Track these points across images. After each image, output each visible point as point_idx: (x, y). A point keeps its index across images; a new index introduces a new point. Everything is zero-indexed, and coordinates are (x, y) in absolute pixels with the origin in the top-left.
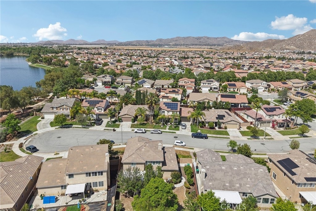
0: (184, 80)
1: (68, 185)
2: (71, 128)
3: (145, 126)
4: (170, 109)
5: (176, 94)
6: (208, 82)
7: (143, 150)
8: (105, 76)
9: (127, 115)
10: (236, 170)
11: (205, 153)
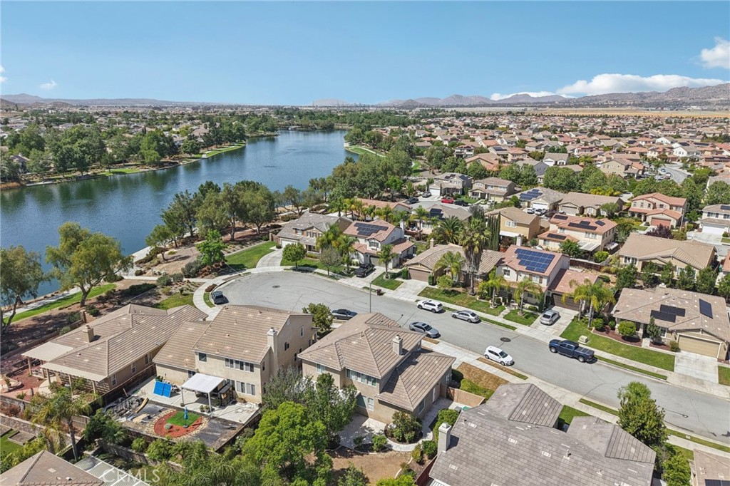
1: (199, 372)
2: (309, 274)
3: (451, 299)
5: (587, 233)
6: (724, 211)
7: (354, 342)
8: (452, 176)
9: (421, 264)
10: (545, 458)
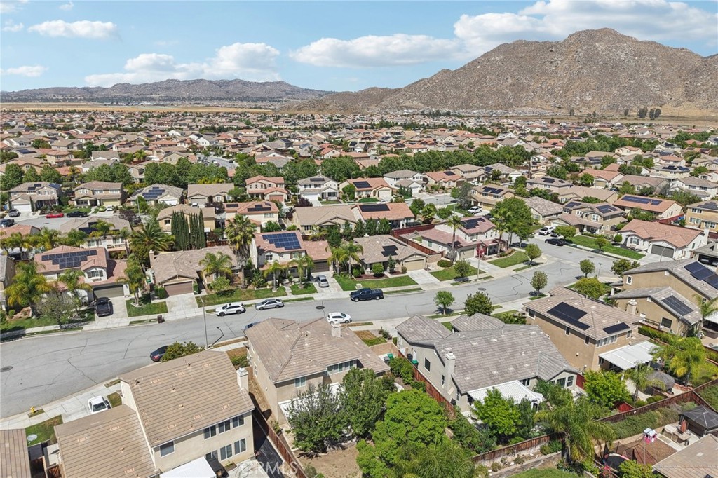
0: (260, 181)
1: (161, 473)
2: (24, 338)
3: (233, 298)
4: (283, 249)
5: (265, 214)
6: (313, 183)
7: (306, 345)
8: (36, 185)
9: (180, 276)
10: (496, 342)
11: (416, 325)
